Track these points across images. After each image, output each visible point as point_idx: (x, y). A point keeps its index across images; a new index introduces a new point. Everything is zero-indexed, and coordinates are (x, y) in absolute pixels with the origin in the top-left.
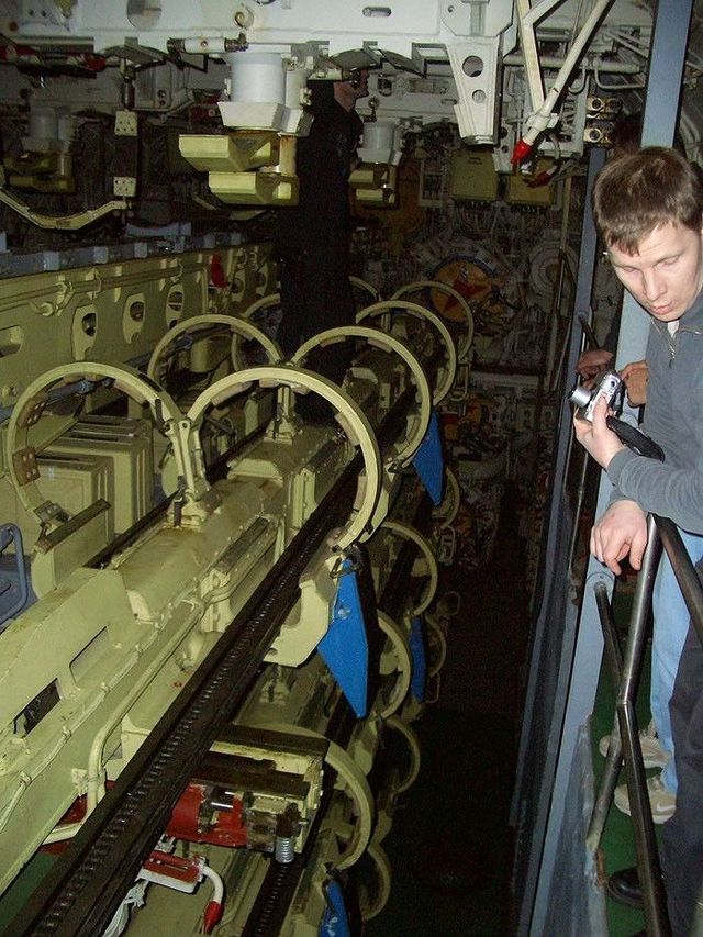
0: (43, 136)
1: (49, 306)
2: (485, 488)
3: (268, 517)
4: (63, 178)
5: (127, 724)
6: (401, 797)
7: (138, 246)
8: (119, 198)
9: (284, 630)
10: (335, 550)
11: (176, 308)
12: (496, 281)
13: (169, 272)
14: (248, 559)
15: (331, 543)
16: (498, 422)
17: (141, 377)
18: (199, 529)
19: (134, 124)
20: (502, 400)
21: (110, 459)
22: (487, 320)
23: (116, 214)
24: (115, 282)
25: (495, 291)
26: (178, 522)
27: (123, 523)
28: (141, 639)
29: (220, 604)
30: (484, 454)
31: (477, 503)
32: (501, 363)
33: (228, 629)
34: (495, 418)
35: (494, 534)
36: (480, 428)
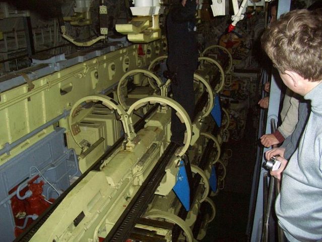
0: (81, 7)
1: (81, 75)
2: (240, 112)
3: (157, 142)
4: (88, 20)
5: (107, 221)
6: (210, 224)
7: (111, 47)
8: (103, 35)
9: (161, 184)
10: (178, 157)
11: (128, 64)
12: (242, 40)
13: (123, 54)
14: (149, 160)
15: (176, 155)
16: (245, 89)
17: (111, 100)
18: (132, 151)
19: (106, 10)
20: (246, 81)
21: (105, 122)
22: (240, 54)
23: (102, 40)
24: (104, 61)
25: (242, 43)
26: (125, 149)
27: (111, 142)
28: (111, 193)
29: (140, 177)
30: (239, 101)
31: (238, 117)
32: (245, 68)
33: (143, 184)
34: (243, 88)
35: (244, 128)
36: (238, 92)
